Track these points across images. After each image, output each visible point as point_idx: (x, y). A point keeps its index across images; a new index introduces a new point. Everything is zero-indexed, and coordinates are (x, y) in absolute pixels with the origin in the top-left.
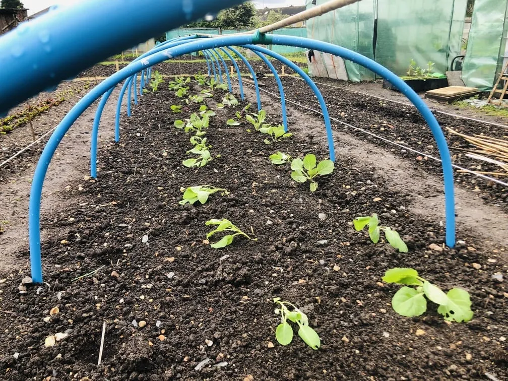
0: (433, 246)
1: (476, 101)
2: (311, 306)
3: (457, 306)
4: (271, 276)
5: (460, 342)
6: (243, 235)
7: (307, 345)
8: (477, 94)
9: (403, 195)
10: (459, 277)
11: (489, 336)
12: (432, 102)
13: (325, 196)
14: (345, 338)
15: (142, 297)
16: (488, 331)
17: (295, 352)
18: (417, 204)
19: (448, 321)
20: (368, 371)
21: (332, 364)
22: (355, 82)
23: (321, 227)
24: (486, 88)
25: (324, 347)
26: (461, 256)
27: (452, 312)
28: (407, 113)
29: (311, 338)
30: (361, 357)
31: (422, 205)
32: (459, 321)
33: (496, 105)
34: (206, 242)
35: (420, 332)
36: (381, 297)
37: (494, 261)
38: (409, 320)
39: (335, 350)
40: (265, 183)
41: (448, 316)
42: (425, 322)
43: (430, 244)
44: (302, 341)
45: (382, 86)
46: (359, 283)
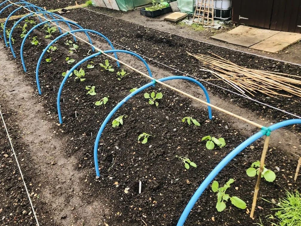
0: (206, 121)
1: (187, 20)
2: (187, 155)
3: (222, 142)
4: (169, 148)
5: (225, 153)
6: (150, 136)
7: (194, 167)
8: (187, 16)
9: (188, 99)
10: (218, 131)
11: (231, 148)
12: (169, 24)
13: (163, 108)
14: (201, 162)
15: (138, 169)
16: (230, 147)
17: (192, 170)
18: (194, 102)
19: (221, 147)
20: (211, 168)
21: (202, 170)
22: (124, 11)
23: (170, 122)
24: (190, 13)
25: (198, 166)
26: (215, 123)
27: (221, 145)
28: (163, 39)
29: (194, 165)
30: (207, 165)
31: (195, 102)
32: (223, 146)
33: (196, 23)
34: (139, 142)
35: (216, 153)
36: (202, 145)
37: (224, 121)
38: (212, 150)
39: (200, 166)
40: (138, 107)
41: (220, 146)
42: (216, 150)
43: (205, 120)
44: (192, 166)
45: (140, 14)
46: (194, 143)
